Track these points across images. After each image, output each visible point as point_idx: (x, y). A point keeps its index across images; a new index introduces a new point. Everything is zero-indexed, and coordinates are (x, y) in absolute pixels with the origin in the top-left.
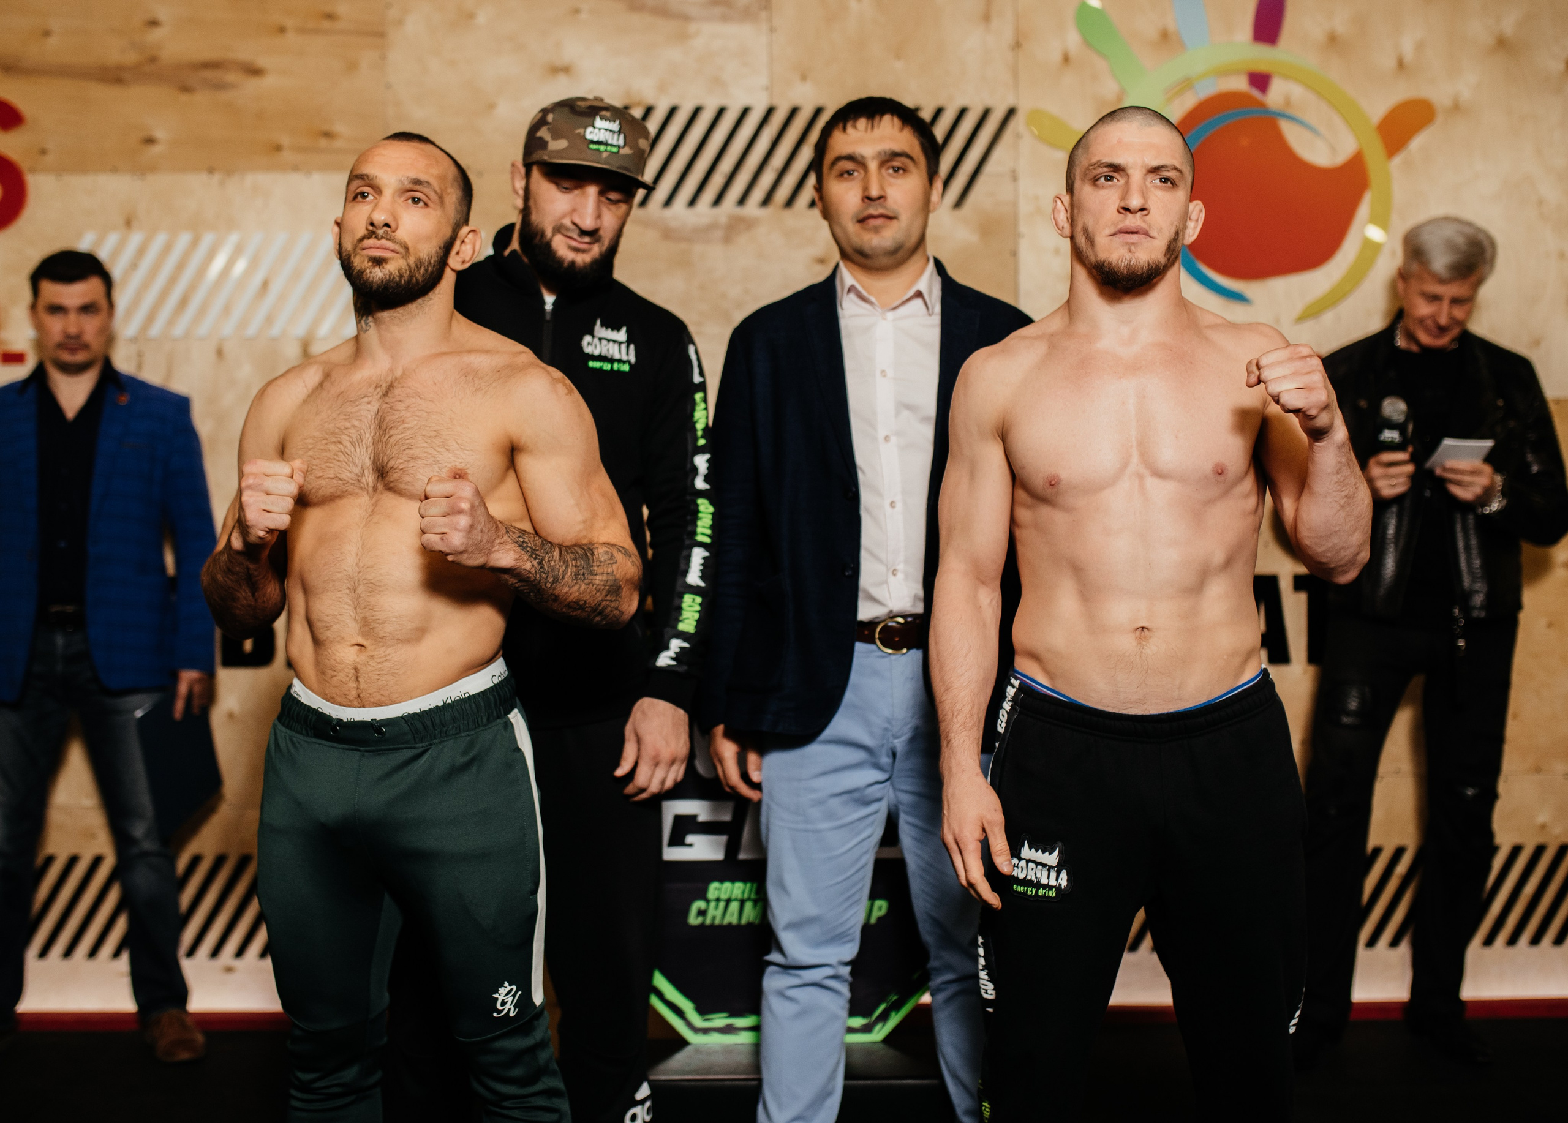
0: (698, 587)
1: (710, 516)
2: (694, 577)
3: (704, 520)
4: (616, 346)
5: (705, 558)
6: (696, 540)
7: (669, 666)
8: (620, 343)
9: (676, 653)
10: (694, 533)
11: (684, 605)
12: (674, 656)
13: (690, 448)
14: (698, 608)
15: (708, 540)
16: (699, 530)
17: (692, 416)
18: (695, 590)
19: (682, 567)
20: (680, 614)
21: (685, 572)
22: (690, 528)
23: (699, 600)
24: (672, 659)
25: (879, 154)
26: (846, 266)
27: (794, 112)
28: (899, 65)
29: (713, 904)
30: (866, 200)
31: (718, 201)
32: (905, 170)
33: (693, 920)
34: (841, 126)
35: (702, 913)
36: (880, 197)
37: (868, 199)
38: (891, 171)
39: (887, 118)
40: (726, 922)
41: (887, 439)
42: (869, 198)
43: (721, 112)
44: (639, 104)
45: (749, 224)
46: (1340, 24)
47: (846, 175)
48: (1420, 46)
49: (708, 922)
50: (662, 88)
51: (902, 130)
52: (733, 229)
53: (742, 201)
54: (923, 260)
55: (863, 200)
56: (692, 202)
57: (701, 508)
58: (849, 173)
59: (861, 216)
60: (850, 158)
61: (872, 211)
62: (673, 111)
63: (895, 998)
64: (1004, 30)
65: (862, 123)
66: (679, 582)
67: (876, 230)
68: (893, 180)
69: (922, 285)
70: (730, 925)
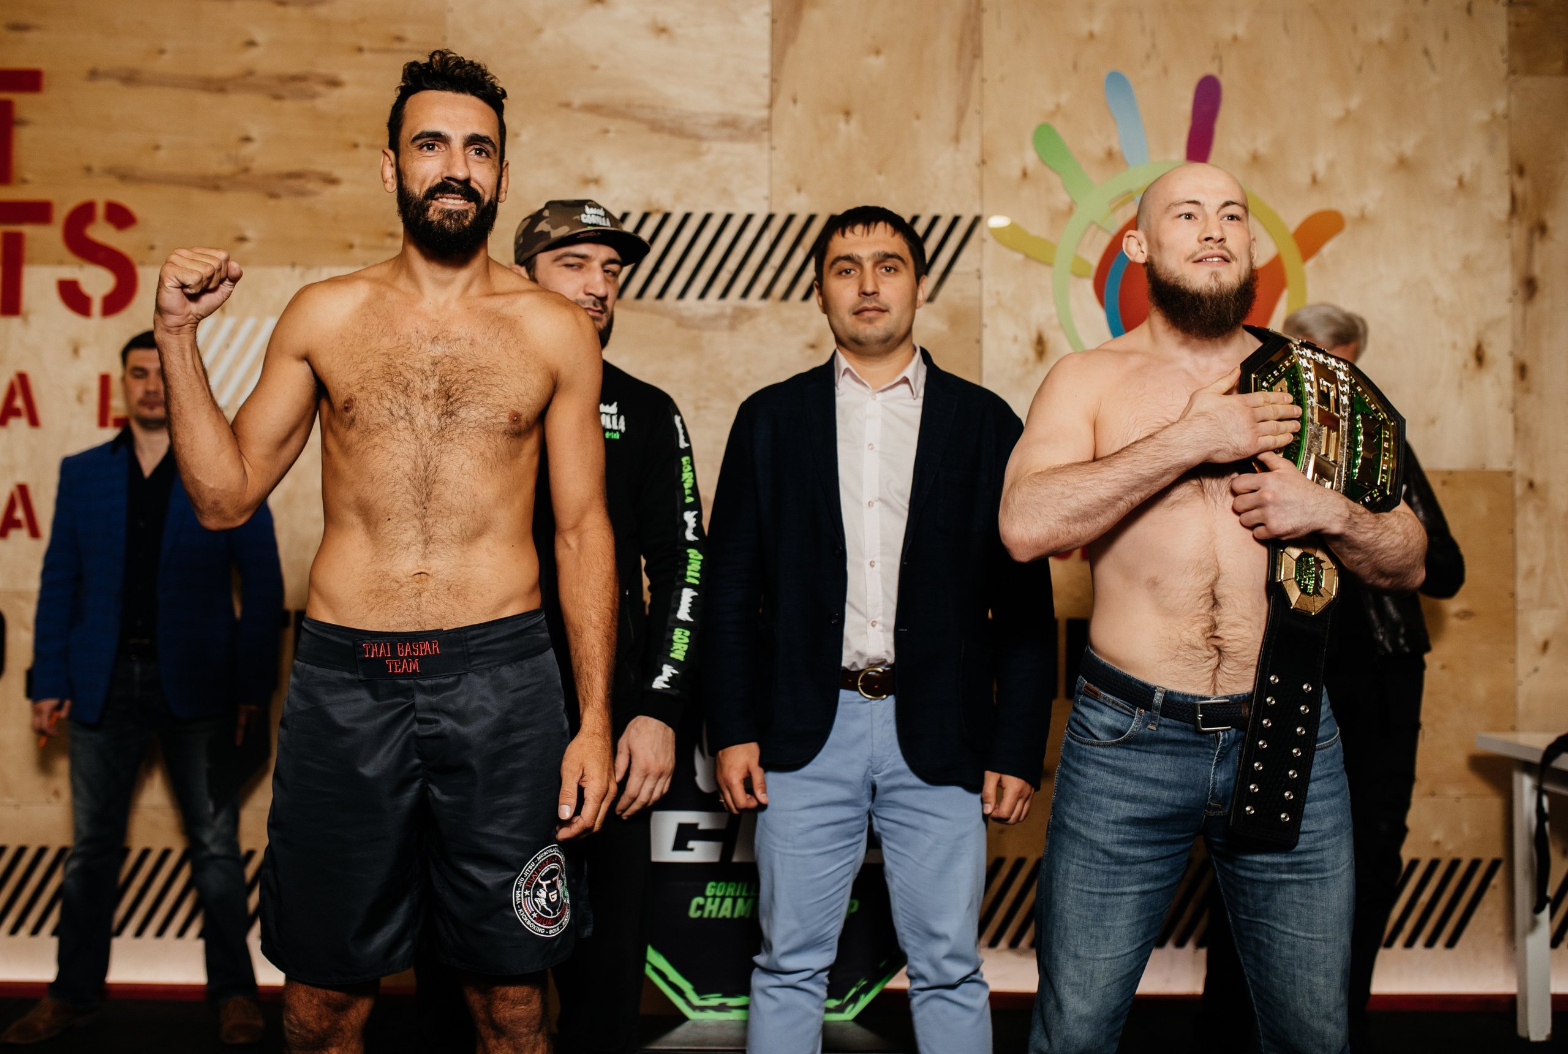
0: (687, 622)
1: (699, 563)
2: (683, 614)
3: (693, 565)
4: (608, 418)
5: (693, 597)
6: (686, 582)
7: (664, 688)
8: (612, 415)
9: (669, 678)
10: (685, 576)
11: (675, 638)
12: (667, 680)
13: (679, 504)
14: (687, 640)
15: (697, 582)
16: (689, 573)
17: (681, 477)
18: (684, 625)
19: (674, 605)
20: (672, 646)
21: (677, 609)
22: (680, 572)
23: (687, 633)
24: (665, 682)
25: (874, 255)
26: (842, 353)
27: (790, 218)
28: (881, 179)
29: (710, 900)
30: (862, 295)
31: (724, 294)
32: (896, 270)
33: (693, 913)
34: (840, 230)
35: (700, 907)
36: (874, 293)
37: (863, 294)
38: (884, 270)
39: (881, 225)
40: (720, 915)
41: (870, 504)
42: (865, 294)
43: (728, 218)
44: (658, 211)
45: (751, 314)
46: (1262, 145)
47: (844, 274)
48: (1331, 165)
49: (706, 915)
50: (678, 197)
51: (893, 235)
52: (738, 318)
53: (745, 294)
54: (910, 350)
55: (859, 295)
56: (702, 295)
57: (691, 556)
58: (847, 272)
59: (857, 309)
60: (848, 258)
61: (867, 304)
62: (687, 217)
63: (864, 983)
64: (971, 148)
65: (859, 228)
66: (671, 618)
67: (870, 321)
68: (885, 279)
69: (909, 373)
70: (724, 918)
